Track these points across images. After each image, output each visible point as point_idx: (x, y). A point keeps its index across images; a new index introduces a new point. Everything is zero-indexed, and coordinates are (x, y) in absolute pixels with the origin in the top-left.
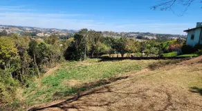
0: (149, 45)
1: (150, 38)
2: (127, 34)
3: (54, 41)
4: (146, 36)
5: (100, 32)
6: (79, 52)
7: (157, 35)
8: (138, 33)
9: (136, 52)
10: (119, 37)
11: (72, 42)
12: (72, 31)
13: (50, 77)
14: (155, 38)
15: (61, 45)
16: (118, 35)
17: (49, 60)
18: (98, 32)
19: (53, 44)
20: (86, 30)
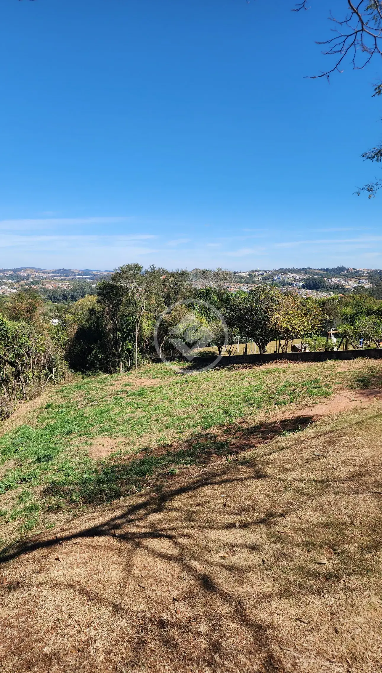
0: (349, 310)
1: (350, 284)
2: (269, 276)
3: (31, 310)
4: (334, 281)
5: (184, 274)
6: (117, 344)
7: (371, 275)
8: (305, 271)
9: (307, 335)
10: (246, 288)
11: (92, 311)
12: (86, 273)
13: (22, 431)
14: (366, 284)
15: (56, 321)
16: (241, 280)
17: (17, 375)
18: (174, 274)
19: (28, 320)
20: (137, 268)
